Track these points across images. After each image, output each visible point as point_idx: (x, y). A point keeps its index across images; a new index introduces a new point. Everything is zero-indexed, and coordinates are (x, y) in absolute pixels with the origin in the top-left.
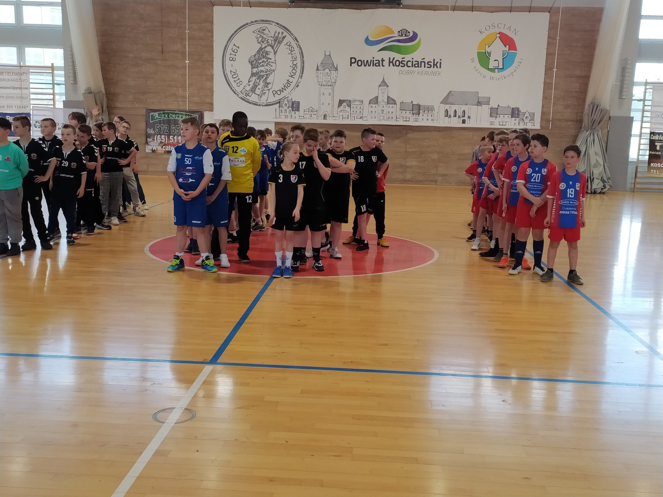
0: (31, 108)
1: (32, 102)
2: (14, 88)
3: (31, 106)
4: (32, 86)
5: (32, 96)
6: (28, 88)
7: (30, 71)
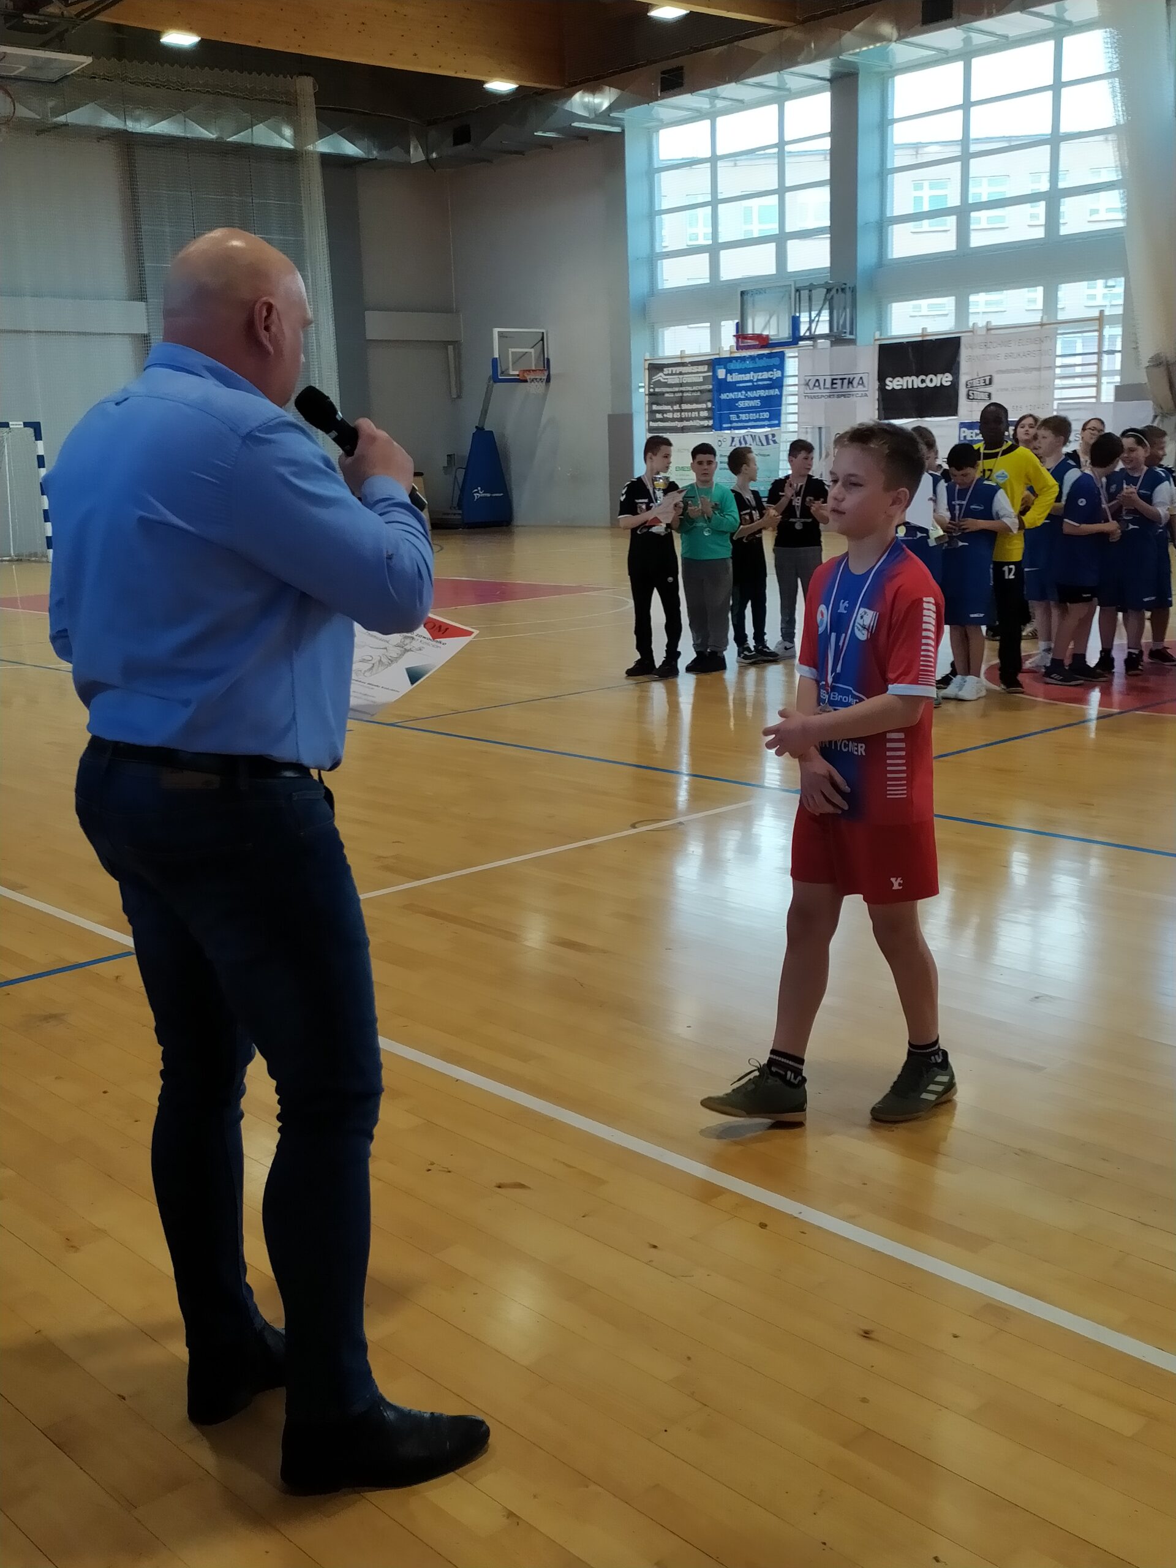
0: (1055, 407)
1: (1058, 394)
2: (1028, 370)
3: (1056, 403)
4: (1059, 361)
5: (1058, 382)
6: (1052, 367)
7: (1059, 332)
